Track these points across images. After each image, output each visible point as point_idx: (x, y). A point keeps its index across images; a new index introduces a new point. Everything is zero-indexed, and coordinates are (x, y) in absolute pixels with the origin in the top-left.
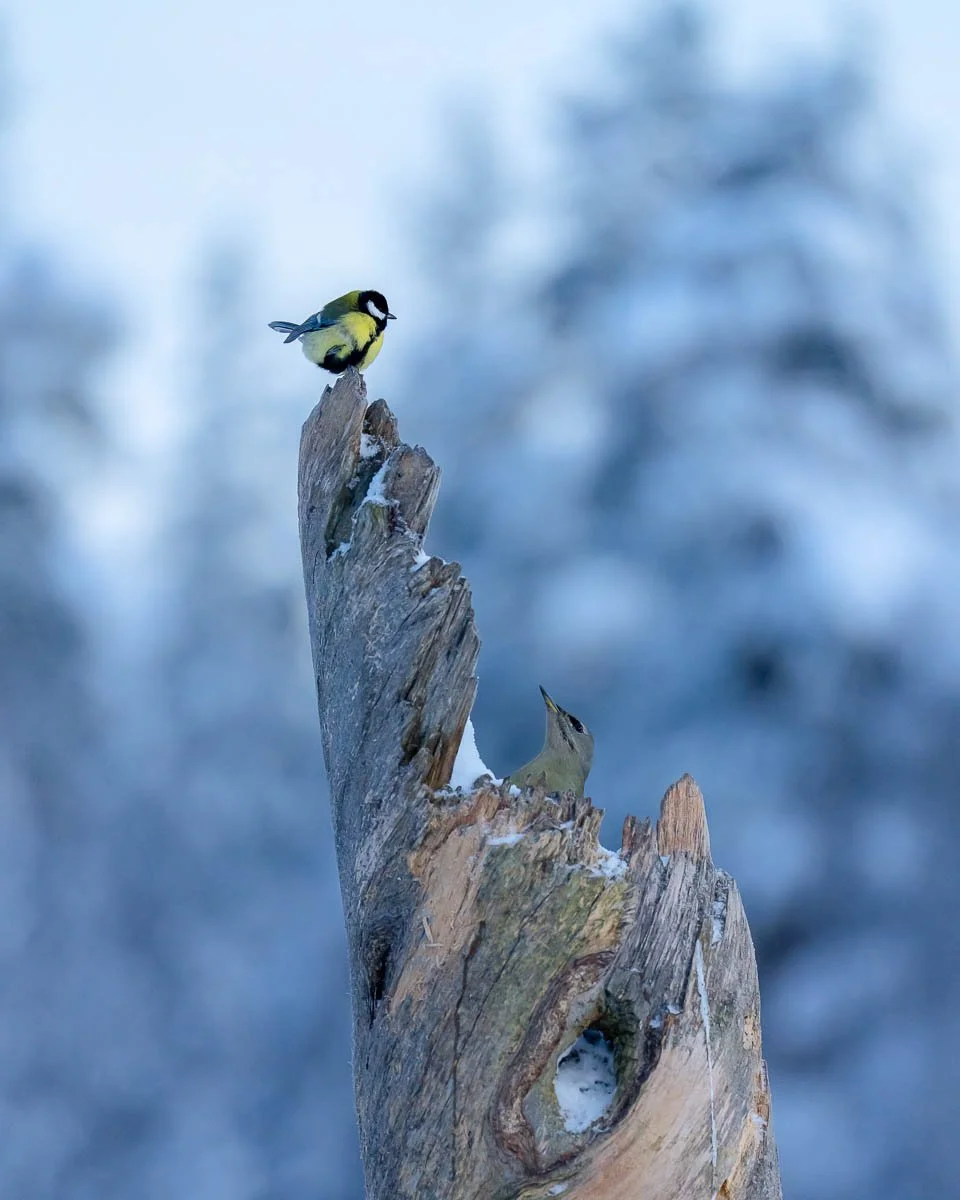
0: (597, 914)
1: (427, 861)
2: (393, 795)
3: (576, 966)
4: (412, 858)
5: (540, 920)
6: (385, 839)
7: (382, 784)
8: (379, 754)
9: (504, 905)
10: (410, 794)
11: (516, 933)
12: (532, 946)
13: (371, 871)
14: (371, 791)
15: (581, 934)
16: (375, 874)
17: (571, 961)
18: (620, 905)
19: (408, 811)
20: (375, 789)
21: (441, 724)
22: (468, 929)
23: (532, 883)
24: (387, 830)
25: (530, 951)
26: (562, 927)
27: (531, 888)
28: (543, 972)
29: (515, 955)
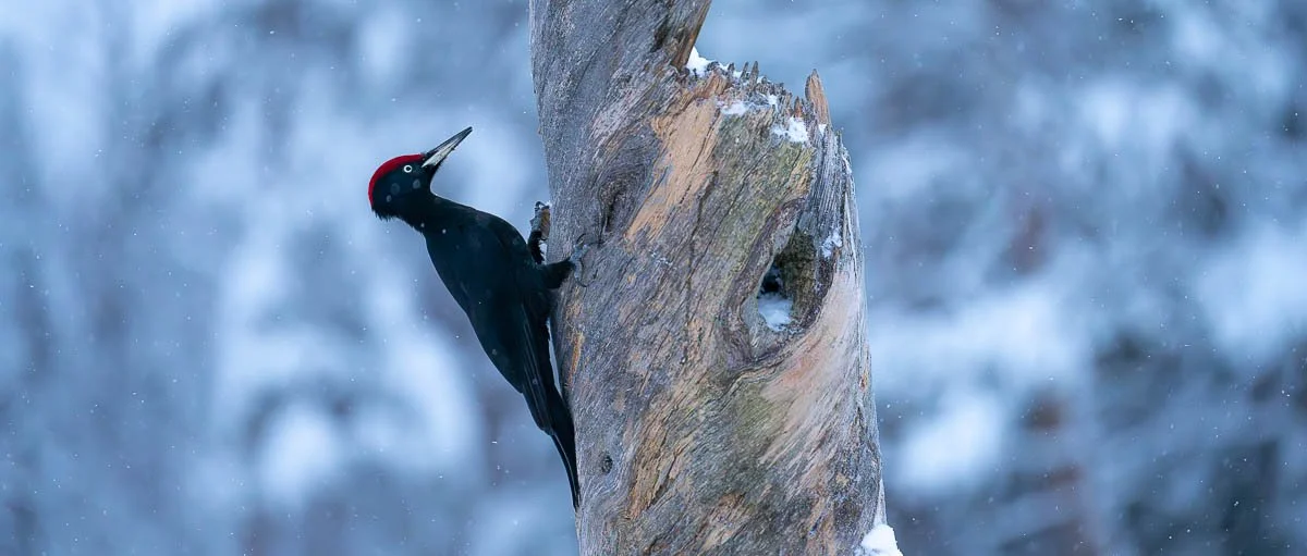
0: (796, 170)
1: (668, 125)
2: (643, 74)
3: (784, 208)
4: (655, 123)
5: (759, 173)
6: (631, 106)
7: (633, 63)
8: (633, 41)
9: (733, 160)
10: (659, 72)
11: (741, 183)
12: (753, 192)
13: (614, 129)
14: (620, 69)
15: (788, 184)
16: (617, 132)
17: (781, 205)
18: (809, 164)
19: (656, 86)
20: (625, 67)
21: (685, 20)
22: (704, 176)
23: (754, 143)
24: (634, 99)
25: (752, 195)
26: (774, 179)
27: (753, 147)
28: (761, 211)
29: (741, 197)
